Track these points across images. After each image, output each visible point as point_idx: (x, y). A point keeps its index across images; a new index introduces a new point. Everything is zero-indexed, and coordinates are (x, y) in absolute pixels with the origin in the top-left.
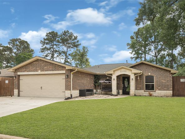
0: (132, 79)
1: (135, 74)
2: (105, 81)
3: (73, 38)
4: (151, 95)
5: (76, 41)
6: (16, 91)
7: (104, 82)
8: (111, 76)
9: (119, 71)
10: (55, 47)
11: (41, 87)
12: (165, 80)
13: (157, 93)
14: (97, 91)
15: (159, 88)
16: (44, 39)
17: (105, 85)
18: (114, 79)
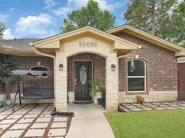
0: (113, 66)
1: (120, 52)
2: (30, 71)
7: (29, 74)
8: (52, 56)
9: (76, 43)
12: (165, 69)
14: (8, 98)
15: (155, 85)
17: (30, 82)
18: (61, 66)
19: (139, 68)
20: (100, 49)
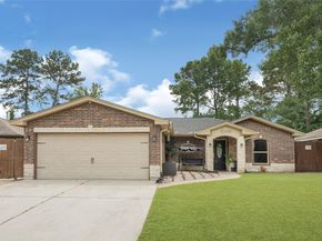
3: (71, 66)
4: (263, 171)
5: (75, 72)
6: (28, 168)
8: (205, 139)
10: (30, 79)
11: (92, 159)
13: (273, 167)
16: (8, 62)
18: (210, 144)
19: (261, 145)
20: (233, 134)
